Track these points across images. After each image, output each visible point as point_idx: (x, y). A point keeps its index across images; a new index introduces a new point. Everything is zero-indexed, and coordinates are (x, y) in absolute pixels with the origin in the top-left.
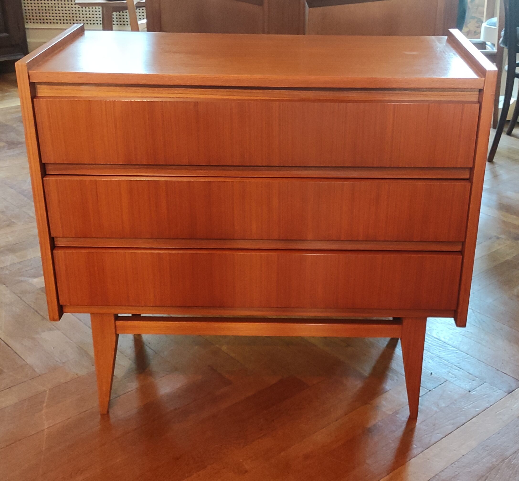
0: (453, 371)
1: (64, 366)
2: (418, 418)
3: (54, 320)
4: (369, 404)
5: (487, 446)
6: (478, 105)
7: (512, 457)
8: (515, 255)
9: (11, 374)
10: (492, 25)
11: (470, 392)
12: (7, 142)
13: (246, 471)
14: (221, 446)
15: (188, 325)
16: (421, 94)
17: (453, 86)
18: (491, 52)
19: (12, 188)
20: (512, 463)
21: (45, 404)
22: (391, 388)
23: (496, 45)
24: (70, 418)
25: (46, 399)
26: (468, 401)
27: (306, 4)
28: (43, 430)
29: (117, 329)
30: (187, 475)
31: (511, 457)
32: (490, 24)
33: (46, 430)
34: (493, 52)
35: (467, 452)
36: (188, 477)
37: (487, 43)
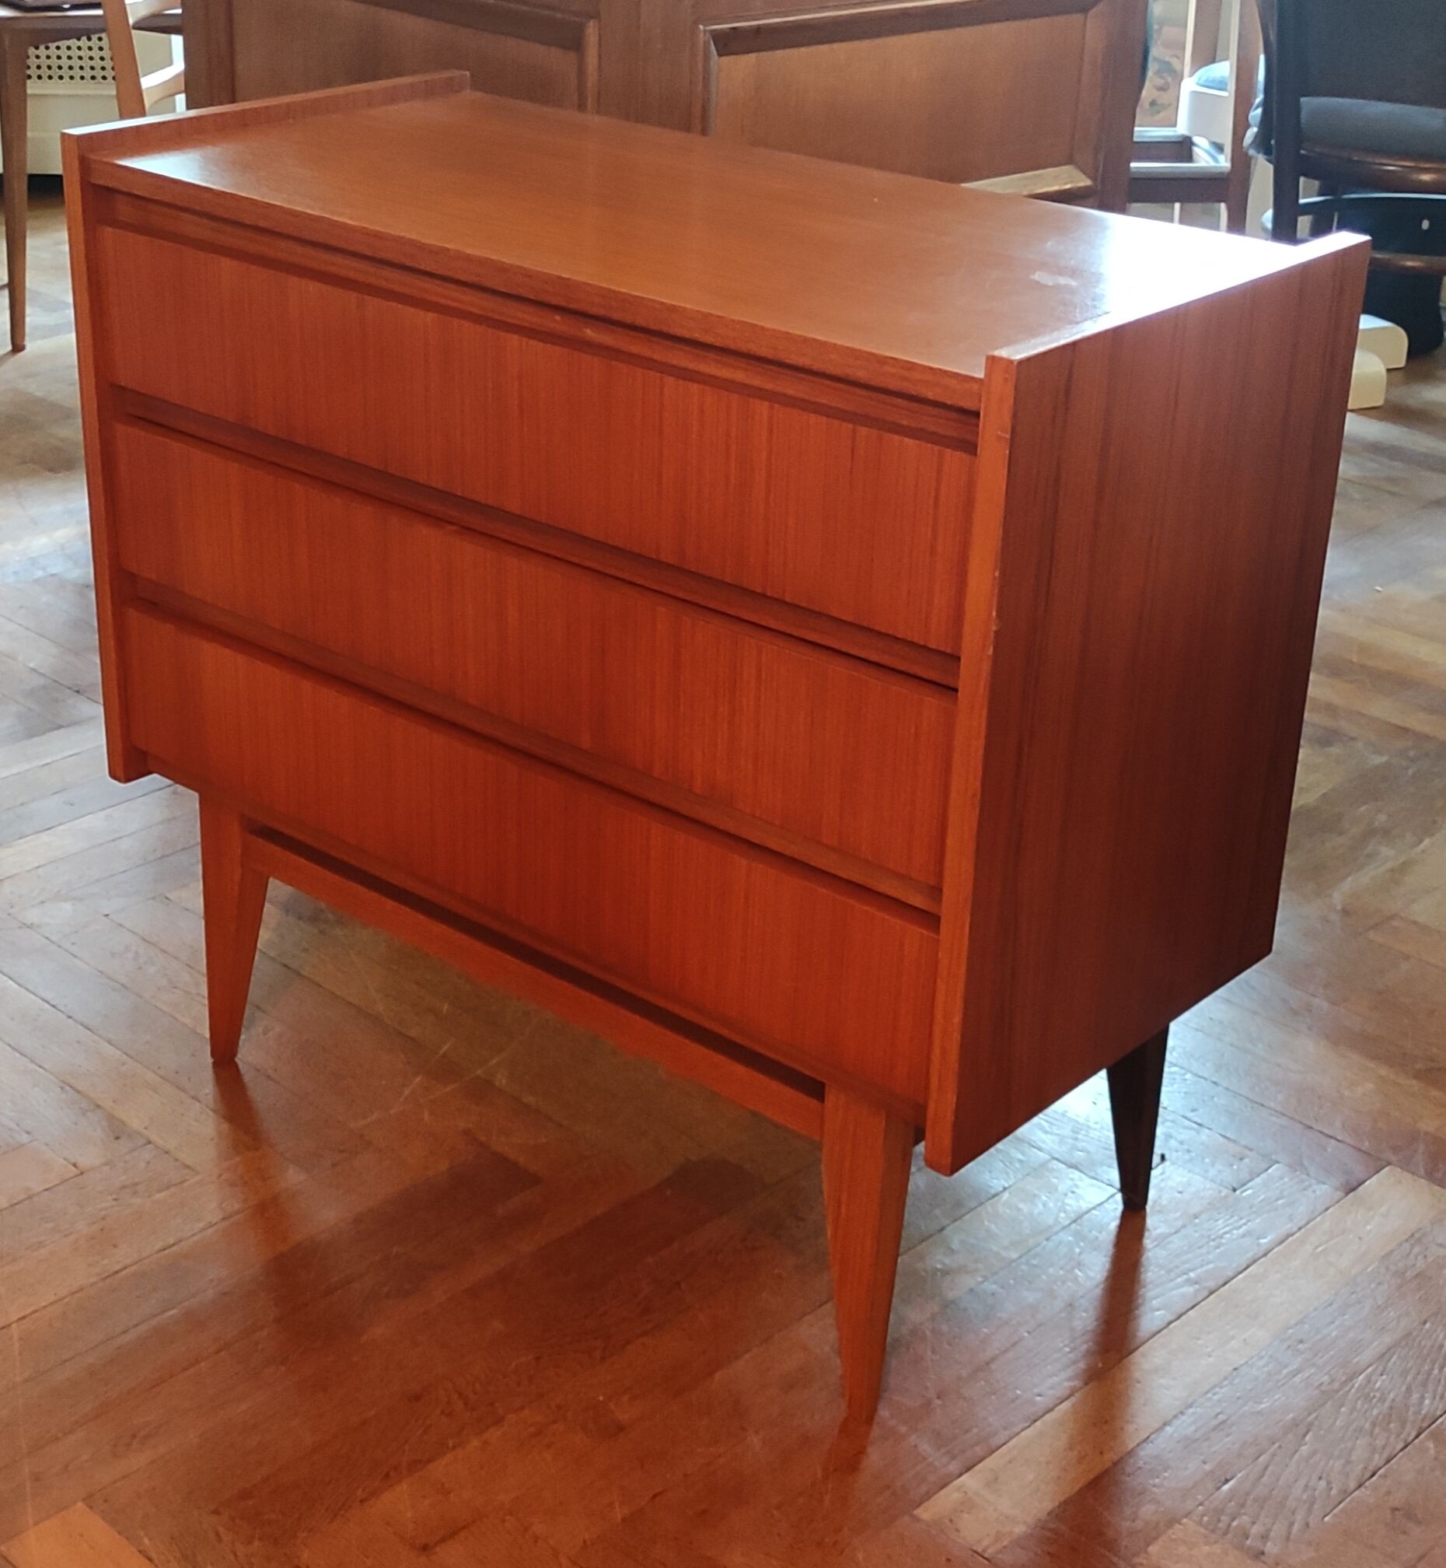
0: (1180, 1133)
1: (32, 1141)
5: (1301, 1341)
7: (1374, 1371)
8: (1325, 791)
10: (1214, 85)
11: (1238, 1192)
13: (621, 1428)
14: (537, 1359)
18: (1214, 170)
20: (1377, 1385)
22: (1006, 1185)
23: (1228, 149)
24: (81, 1289)
26: (1232, 1217)
27: (713, 47)
30: (451, 1444)
31: (1370, 1369)
32: (1206, 84)
33: (14, 1325)
34: (1219, 170)
35: (1246, 1359)
36: (454, 1448)
37: (1196, 139)
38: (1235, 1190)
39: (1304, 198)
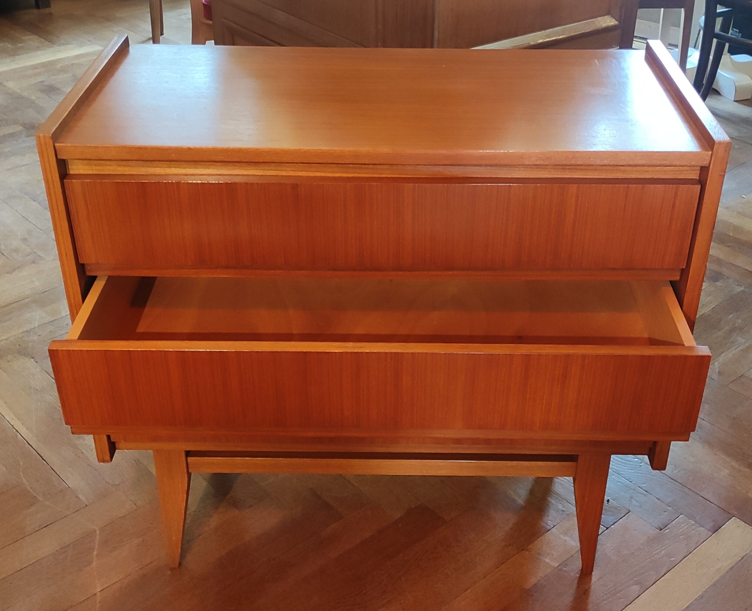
1: (117, 490)
2: (593, 573)
3: (104, 461)
4: (527, 550)
6: (699, 187)
9: (47, 503)
12: (24, 125)
15: (286, 462)
16: (617, 170)
17: (665, 162)
19: (34, 201)
21: (95, 553)
22: (555, 524)
24: (130, 574)
25: (97, 544)
26: (659, 545)
28: (96, 594)
29: (190, 466)
33: (98, 593)
38: (661, 530)
39: (719, 9)
